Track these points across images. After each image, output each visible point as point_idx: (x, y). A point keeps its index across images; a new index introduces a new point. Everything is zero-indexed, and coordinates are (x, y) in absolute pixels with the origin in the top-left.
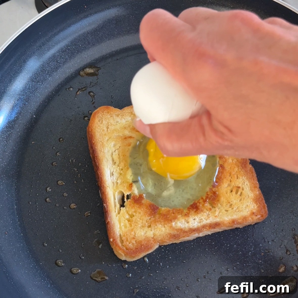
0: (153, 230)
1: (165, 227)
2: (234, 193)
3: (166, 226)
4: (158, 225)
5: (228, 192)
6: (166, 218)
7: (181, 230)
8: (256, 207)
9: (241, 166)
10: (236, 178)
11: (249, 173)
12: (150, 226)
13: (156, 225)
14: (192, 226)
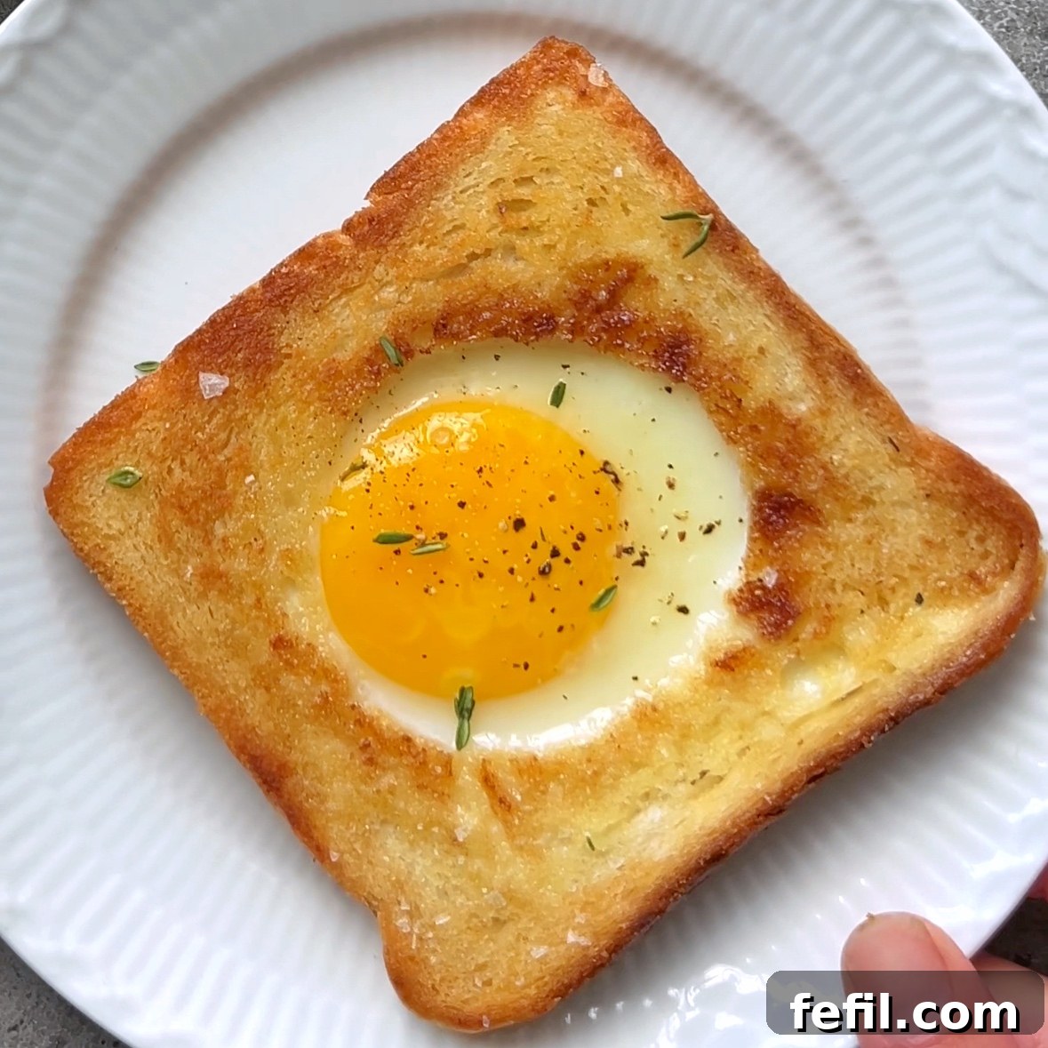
0: (874, 483)
1: (837, 438)
2: (533, 216)
3: (829, 436)
4: (843, 471)
5: (546, 241)
6: (793, 451)
7: (812, 363)
8: (551, 95)
9: (395, 234)
10: (462, 234)
11: (409, 189)
12: (867, 501)
13: (847, 477)
14: (769, 324)
